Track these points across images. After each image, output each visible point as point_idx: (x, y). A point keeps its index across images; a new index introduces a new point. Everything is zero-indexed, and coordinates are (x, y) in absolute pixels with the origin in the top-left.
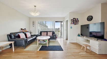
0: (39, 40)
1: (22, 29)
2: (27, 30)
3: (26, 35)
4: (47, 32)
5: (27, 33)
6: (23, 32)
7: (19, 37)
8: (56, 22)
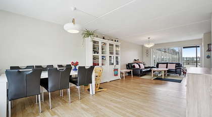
0: (154, 72)
1: (135, 60)
2: (140, 61)
3: (139, 65)
4: (167, 64)
5: (140, 64)
6: (137, 63)
7: (134, 66)
8: (184, 48)
